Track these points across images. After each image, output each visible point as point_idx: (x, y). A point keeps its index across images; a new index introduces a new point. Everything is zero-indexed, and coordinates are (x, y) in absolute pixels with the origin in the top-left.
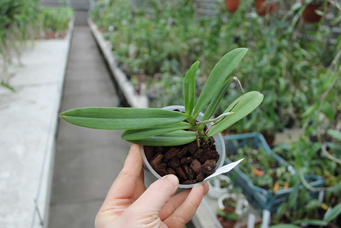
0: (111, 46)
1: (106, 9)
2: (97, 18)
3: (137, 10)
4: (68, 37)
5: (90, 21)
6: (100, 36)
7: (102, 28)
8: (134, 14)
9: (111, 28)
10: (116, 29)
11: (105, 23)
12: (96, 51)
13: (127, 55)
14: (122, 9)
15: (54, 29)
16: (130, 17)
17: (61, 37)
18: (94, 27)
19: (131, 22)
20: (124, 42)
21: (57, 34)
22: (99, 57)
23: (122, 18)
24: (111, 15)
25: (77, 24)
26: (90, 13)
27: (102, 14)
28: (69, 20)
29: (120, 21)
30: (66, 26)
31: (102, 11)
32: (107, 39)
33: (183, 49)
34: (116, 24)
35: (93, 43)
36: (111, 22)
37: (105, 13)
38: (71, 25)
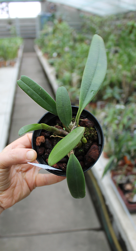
0: (55, 73)
1: (50, 37)
2: (43, 45)
3: (77, 36)
4: (17, 65)
5: (37, 48)
6: (45, 62)
7: (47, 55)
8: (75, 40)
9: (55, 54)
10: (59, 55)
11: (49, 50)
12: (42, 75)
13: (70, 83)
14: (64, 36)
15: (5, 58)
16: (71, 43)
17: (12, 65)
18: (40, 53)
19: (73, 48)
20: (67, 70)
21: (8, 63)
22: (45, 81)
23: (64, 44)
24: (55, 42)
25: (26, 51)
26: (36, 41)
27: (46, 42)
28: (18, 48)
29: (62, 48)
30: (15, 55)
31: (46, 39)
32: (52, 64)
33: (125, 76)
34: (59, 50)
35: (39, 68)
36: (55, 48)
37: (49, 41)
38: (20, 53)
